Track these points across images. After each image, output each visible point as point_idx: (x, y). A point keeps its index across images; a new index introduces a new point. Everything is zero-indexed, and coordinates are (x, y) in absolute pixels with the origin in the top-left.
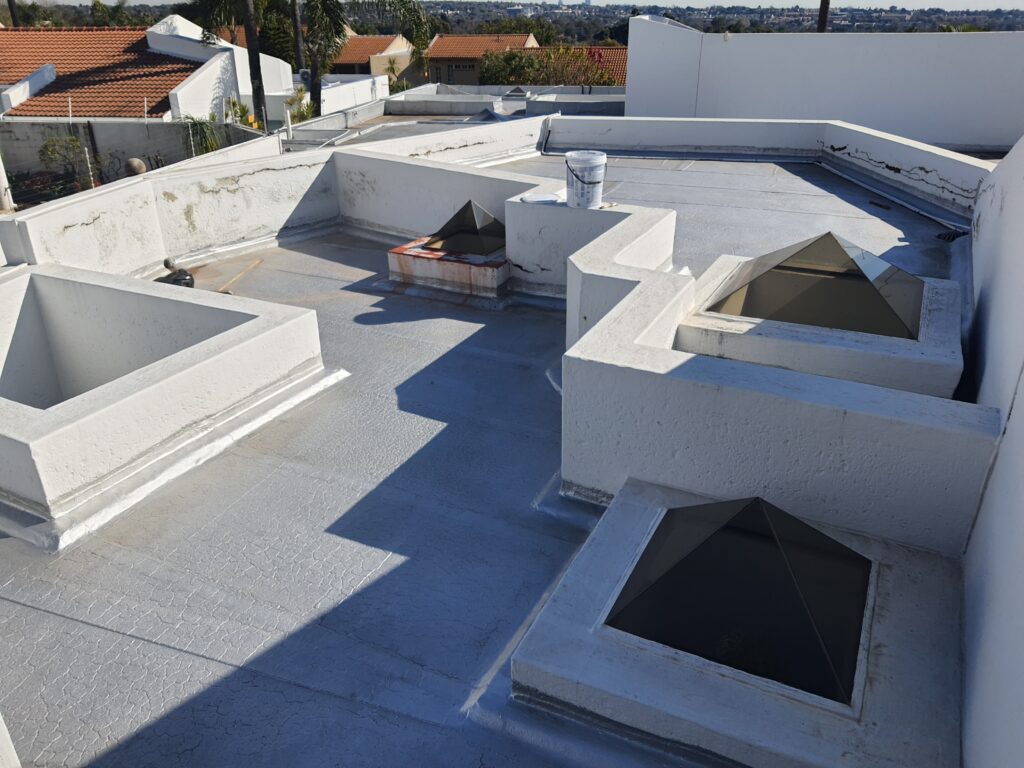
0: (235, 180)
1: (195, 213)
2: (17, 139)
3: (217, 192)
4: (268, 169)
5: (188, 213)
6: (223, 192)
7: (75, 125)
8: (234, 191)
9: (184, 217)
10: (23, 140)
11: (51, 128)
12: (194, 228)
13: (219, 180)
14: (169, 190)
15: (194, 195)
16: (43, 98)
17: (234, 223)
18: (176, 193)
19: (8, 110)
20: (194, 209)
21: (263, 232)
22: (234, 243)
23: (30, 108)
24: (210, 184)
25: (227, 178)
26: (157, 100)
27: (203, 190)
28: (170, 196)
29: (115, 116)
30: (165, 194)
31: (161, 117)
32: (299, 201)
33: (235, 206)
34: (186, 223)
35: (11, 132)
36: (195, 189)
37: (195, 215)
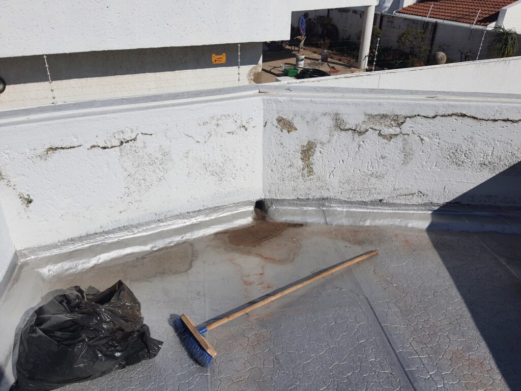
0: (399, 121)
1: (317, 154)
2: (394, 27)
3: (361, 133)
4: (464, 116)
5: (307, 151)
6: (372, 135)
7: (428, 23)
8: (391, 137)
9: (299, 155)
10: (396, 29)
11: (414, 23)
12: (311, 172)
13: (371, 117)
14: (288, 116)
15: (322, 131)
16: (423, 4)
17: (373, 180)
18: (296, 122)
19: (400, 9)
20: (318, 148)
21: (416, 200)
22: (364, 204)
23: (411, 9)
24: (354, 119)
25: (384, 116)
26: (491, 13)
27: (339, 125)
28: (286, 125)
29: (456, 21)
30: (280, 120)
31: (486, 26)
32: (497, 172)
33: (383, 157)
34: (300, 163)
35: (392, 22)
36: (328, 122)
37: (316, 157)
